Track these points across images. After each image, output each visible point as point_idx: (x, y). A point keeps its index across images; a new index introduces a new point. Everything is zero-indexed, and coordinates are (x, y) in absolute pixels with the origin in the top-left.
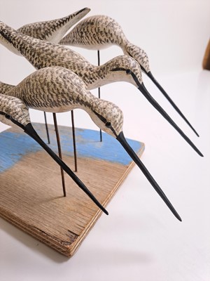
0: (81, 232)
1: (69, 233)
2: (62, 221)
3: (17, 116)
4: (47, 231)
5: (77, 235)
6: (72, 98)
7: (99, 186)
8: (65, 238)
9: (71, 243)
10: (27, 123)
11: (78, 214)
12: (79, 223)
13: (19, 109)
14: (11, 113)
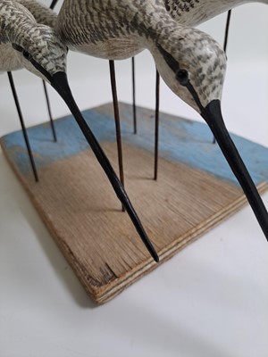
0: (123, 274)
1: (104, 268)
2: (103, 246)
3: (40, 55)
4: (76, 254)
5: (115, 276)
6: (123, 20)
7: (181, 210)
8: (97, 274)
9: (100, 285)
10: (56, 71)
11: (130, 244)
12: (126, 258)
13: (43, 43)
14: (31, 48)
